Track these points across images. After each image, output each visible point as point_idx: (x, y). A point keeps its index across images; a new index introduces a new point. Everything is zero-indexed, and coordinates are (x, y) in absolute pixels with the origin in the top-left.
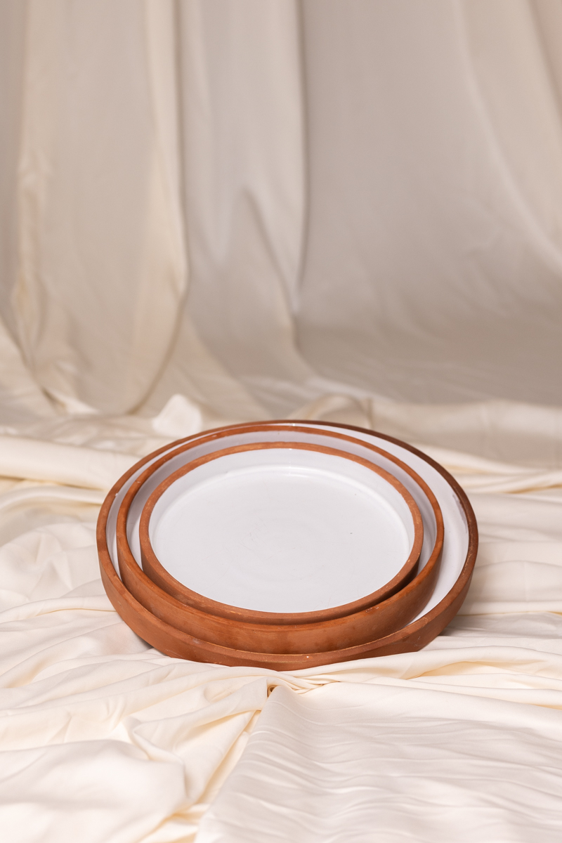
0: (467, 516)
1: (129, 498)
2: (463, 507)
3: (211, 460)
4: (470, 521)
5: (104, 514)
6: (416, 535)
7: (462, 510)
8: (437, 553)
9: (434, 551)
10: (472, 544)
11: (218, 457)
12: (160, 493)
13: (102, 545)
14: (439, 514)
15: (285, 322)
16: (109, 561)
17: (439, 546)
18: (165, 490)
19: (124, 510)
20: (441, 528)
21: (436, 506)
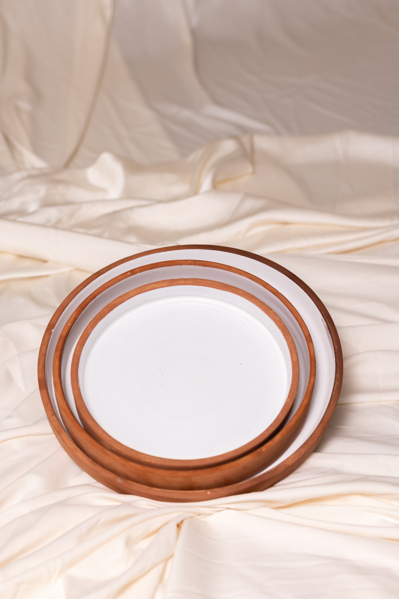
0: (333, 343)
1: (62, 340)
2: (330, 332)
3: (127, 300)
4: (336, 347)
5: (43, 352)
6: (293, 372)
7: (330, 335)
8: (310, 389)
9: (308, 387)
10: (338, 372)
11: (132, 297)
12: (86, 337)
13: (43, 384)
14: (311, 347)
15: (186, 39)
16: (48, 401)
17: (312, 382)
18: (90, 333)
19: (58, 354)
20: (313, 362)
21: (309, 339)
